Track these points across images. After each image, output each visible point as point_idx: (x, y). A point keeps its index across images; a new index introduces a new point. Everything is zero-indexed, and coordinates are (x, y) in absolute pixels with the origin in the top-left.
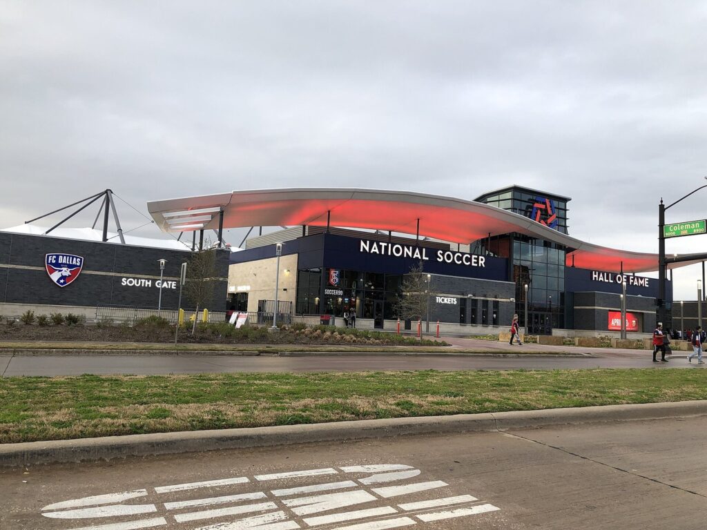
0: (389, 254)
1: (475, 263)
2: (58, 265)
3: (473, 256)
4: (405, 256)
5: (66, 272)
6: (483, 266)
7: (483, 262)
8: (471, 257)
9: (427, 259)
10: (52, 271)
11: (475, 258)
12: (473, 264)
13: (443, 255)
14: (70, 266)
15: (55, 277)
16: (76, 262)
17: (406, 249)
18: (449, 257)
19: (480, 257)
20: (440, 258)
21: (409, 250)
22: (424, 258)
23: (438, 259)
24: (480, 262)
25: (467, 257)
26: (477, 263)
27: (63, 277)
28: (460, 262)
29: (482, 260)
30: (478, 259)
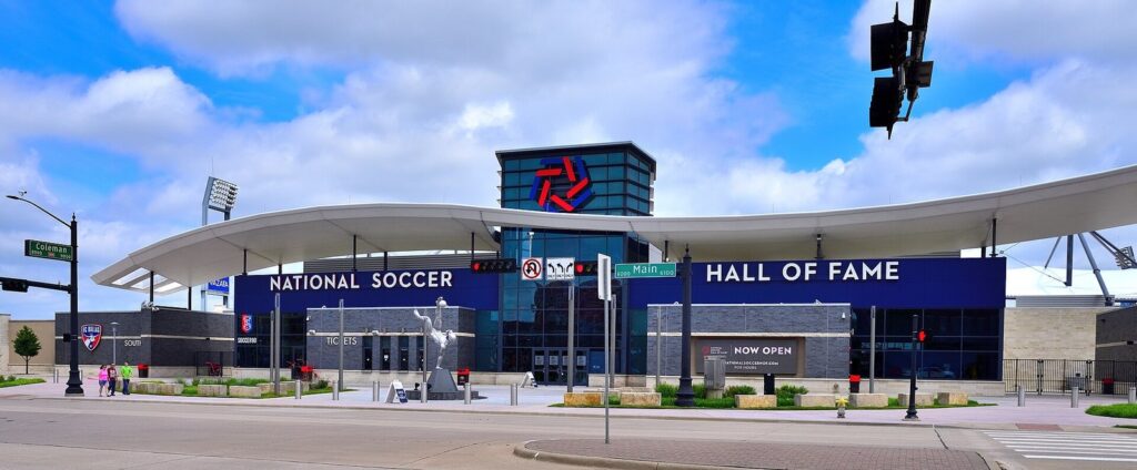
0: (306, 288)
1: (433, 282)
2: (88, 334)
3: (431, 274)
4: (326, 287)
5: (92, 339)
6: (450, 285)
7: (448, 280)
8: (427, 276)
9: (358, 287)
10: (86, 339)
11: (433, 276)
12: (430, 285)
13: (381, 278)
14: (95, 334)
15: (87, 343)
16: (97, 330)
17: (327, 279)
18: (390, 280)
19: (443, 273)
20: (376, 283)
21: (331, 278)
22: (353, 286)
23: (374, 285)
24: (443, 280)
25: (420, 276)
26: (439, 281)
27: (91, 343)
28: (409, 284)
29: (446, 276)
30: (439, 276)
